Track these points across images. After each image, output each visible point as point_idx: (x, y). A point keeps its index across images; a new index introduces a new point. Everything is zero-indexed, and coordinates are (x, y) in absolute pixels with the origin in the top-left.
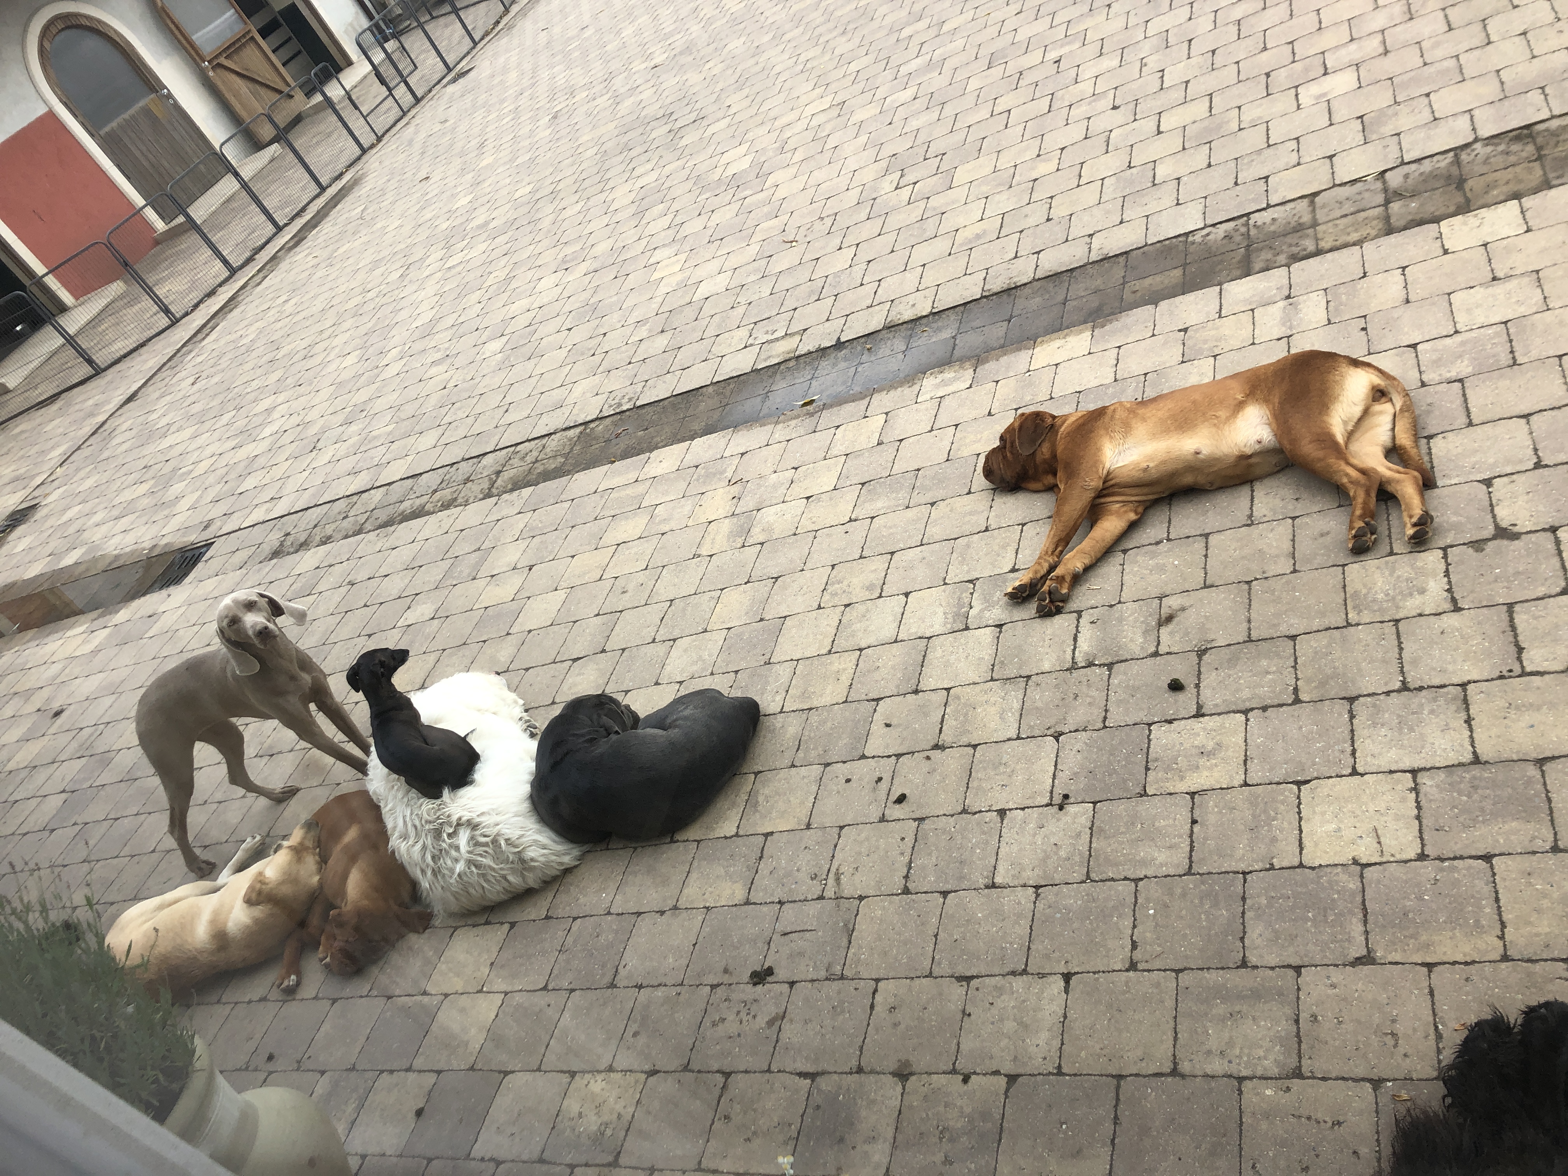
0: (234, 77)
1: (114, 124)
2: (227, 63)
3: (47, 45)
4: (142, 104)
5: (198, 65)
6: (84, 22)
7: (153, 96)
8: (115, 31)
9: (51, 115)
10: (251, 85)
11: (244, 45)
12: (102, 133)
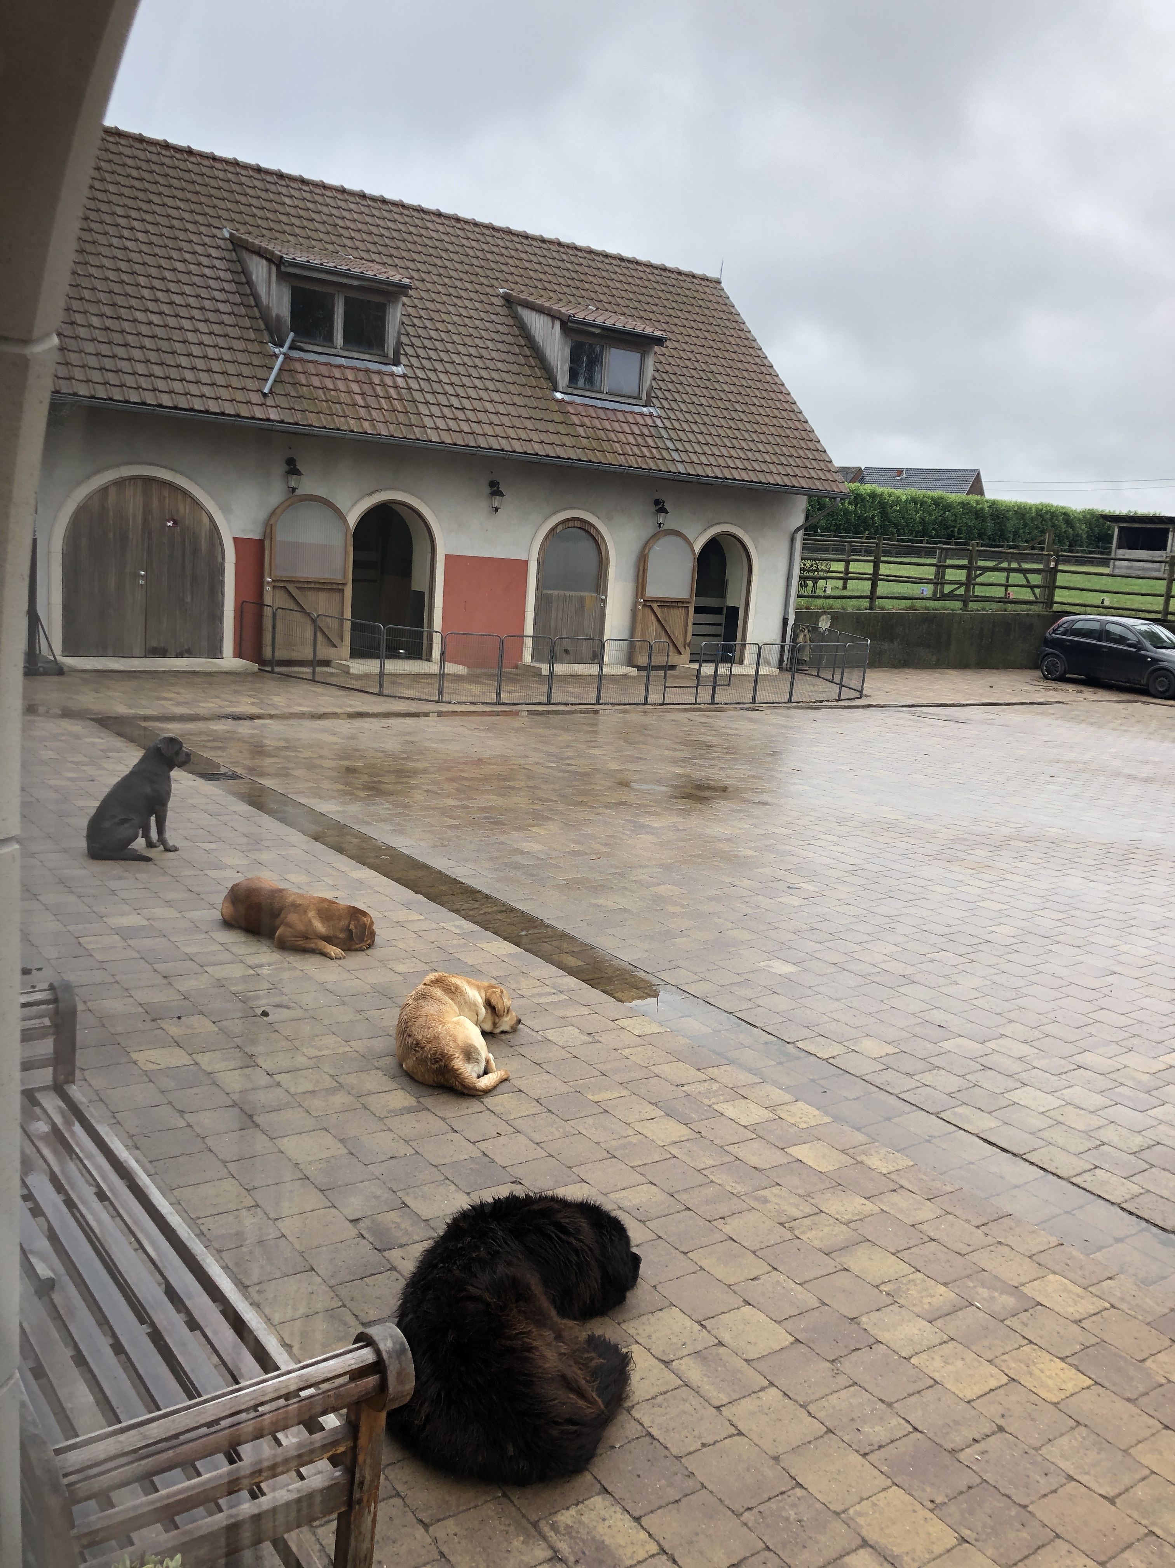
0: (653, 618)
1: (556, 592)
2: (658, 611)
3: (560, 528)
4: (583, 594)
5: (637, 598)
6: (593, 531)
7: (595, 595)
8: (607, 548)
9: (526, 563)
10: (660, 629)
11: (678, 607)
12: (545, 592)
